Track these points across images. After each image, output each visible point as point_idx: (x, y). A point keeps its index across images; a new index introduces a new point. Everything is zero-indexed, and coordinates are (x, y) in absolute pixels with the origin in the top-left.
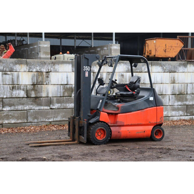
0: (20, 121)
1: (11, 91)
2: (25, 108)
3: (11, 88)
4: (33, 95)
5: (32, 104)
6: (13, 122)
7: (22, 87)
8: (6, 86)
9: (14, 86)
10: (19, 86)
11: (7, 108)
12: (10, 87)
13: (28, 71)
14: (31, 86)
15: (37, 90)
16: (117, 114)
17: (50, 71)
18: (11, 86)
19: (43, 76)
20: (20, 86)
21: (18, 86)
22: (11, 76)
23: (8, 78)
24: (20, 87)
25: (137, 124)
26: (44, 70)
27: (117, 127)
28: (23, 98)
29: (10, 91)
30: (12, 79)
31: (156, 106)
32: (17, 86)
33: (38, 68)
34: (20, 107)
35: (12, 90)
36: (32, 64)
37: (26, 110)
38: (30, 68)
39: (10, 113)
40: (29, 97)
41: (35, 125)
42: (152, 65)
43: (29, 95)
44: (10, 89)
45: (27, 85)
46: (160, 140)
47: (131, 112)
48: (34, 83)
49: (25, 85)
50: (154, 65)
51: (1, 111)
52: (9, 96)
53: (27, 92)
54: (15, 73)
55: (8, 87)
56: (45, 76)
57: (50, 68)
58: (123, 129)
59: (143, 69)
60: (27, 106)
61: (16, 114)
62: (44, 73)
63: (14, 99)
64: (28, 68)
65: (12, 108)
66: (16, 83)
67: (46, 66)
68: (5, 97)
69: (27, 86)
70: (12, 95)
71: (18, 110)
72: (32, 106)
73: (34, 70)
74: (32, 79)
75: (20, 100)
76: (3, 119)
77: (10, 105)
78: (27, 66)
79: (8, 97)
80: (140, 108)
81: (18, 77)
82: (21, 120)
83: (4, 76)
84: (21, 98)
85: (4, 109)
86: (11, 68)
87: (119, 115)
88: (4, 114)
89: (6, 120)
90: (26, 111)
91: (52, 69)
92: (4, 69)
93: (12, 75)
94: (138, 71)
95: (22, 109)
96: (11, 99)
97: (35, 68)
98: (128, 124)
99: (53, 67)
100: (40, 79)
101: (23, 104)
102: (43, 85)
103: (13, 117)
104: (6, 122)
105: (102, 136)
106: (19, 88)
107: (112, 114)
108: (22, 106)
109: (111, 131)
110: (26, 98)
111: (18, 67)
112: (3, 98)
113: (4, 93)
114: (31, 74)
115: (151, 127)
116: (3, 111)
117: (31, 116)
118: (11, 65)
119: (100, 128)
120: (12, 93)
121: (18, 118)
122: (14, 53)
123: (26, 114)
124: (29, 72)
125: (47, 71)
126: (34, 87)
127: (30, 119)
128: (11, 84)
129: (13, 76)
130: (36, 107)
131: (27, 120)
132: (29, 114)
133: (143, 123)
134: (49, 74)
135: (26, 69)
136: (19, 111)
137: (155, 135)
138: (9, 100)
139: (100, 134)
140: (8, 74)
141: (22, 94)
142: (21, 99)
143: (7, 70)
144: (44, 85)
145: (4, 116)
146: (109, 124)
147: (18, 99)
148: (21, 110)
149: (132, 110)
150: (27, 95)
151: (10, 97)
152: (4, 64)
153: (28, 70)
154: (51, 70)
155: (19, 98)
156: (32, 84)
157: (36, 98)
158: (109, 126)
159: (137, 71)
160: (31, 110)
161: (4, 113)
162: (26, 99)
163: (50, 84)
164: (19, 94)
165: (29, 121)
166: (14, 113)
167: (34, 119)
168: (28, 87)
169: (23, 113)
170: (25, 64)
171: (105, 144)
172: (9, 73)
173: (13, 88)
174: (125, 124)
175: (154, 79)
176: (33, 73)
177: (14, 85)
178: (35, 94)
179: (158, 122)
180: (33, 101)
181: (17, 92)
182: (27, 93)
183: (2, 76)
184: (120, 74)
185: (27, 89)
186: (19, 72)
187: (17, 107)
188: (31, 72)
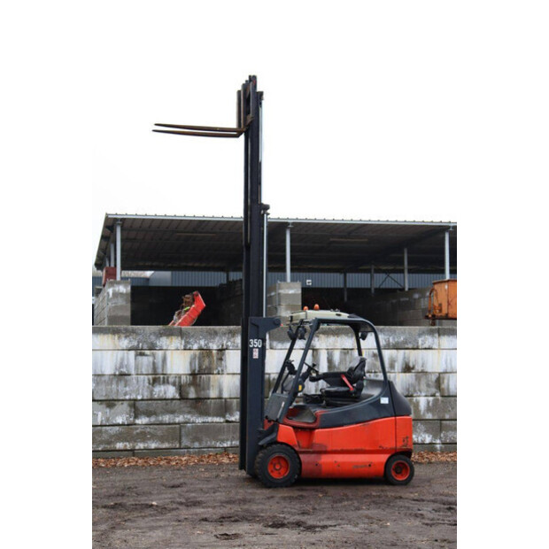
0: (166, 445)
1: (151, 386)
2: (177, 420)
3: (151, 381)
4: (192, 395)
5: (189, 413)
6: (153, 446)
7: (171, 380)
8: (142, 377)
9: (157, 378)
10: (166, 376)
11: (143, 420)
12: (149, 380)
13: (182, 348)
14: (188, 376)
15: (200, 385)
16: (314, 429)
17: (225, 347)
18: (151, 377)
19: (213, 357)
20: (168, 378)
21: (164, 378)
22: (151, 359)
23: (146, 361)
24: (168, 380)
25: (354, 448)
26: (214, 346)
27: (313, 456)
28: (173, 399)
29: (148, 387)
30: (154, 363)
31: (395, 416)
32: (162, 376)
33: (202, 343)
34: (166, 418)
35: (153, 385)
36: (191, 334)
37: (179, 424)
38: (187, 343)
39: (148, 430)
40: (184, 399)
41: (195, 453)
42: (439, 335)
43: (183, 394)
44: (149, 383)
45: (181, 375)
46: (406, 483)
47: (342, 426)
48: (194, 371)
49: (178, 374)
50: (444, 334)
51: (131, 425)
52: (146, 395)
53: (181, 388)
54: (160, 354)
55: (144, 380)
56: (215, 358)
57: (225, 342)
58: (326, 459)
59: (420, 343)
60: (181, 416)
61: (160, 431)
62: (214, 352)
63: (156, 402)
64: (183, 342)
65: (153, 419)
66: (160, 371)
67: (217, 338)
68: (139, 398)
69: (180, 378)
71: (164, 423)
72: (189, 416)
73: (196, 347)
74: (191, 364)
75: (167, 404)
76: (135, 441)
77: (149, 414)
78: (182, 338)
79: (145, 398)
80: (361, 420)
81: (164, 360)
82: (169, 443)
83: (140, 358)
84: (168, 399)
85: (138, 421)
86: (152, 343)
87: (317, 431)
88: (138, 431)
89: (140, 442)
90: (177, 426)
91: (229, 344)
92: (139, 345)
93: (154, 356)
94: (410, 346)
95: (172, 421)
96: (150, 402)
97: (196, 342)
98: (334, 448)
99: (232, 340)
100: (206, 362)
101: (172, 412)
102: (211, 376)
103: (153, 437)
104: (141, 446)
105: (282, 470)
106: (165, 382)
107: (303, 429)
108: (171, 415)
109: (300, 463)
110: (179, 399)
111: (164, 342)
112: (135, 400)
113: (138, 390)
114: (188, 354)
115: (384, 458)
116: (135, 424)
117: (187, 435)
118: (153, 337)
119: (277, 455)
120: (152, 392)
121: (162, 439)
122: (204, 310)
123: (178, 431)
124: (185, 349)
125: (220, 347)
126: (194, 379)
127: (185, 442)
128: (150, 372)
129: (155, 358)
130: (197, 417)
131: (180, 443)
132: (183, 433)
133: (367, 448)
134: (223, 354)
135: (179, 345)
136: (164, 426)
137: (393, 474)
138: (148, 405)
139: (278, 467)
140: (147, 355)
141: (171, 391)
142: (169, 401)
143: (145, 347)
144: (213, 374)
145: (137, 434)
146: (297, 449)
147: (164, 401)
148: (169, 424)
149: (345, 422)
150: (180, 394)
151: (149, 397)
152: (140, 337)
153: (184, 346)
154: (227, 346)
155: (165, 399)
156: (190, 372)
157: (198, 400)
158: (296, 452)
159: (406, 346)
160: (188, 425)
161: (137, 429)
162: (178, 402)
163: (225, 372)
164: (165, 393)
165: (183, 445)
166: (156, 429)
167: (193, 442)
168: (183, 378)
169: (169, 428)
170: (178, 336)
171: (286, 487)
172: (147, 352)
173: (154, 381)
174: (329, 448)
175: (446, 363)
176: (192, 351)
177: (156, 374)
178: (197, 392)
179: (398, 447)
180: (191, 406)
181: (162, 388)
182: (180, 390)
183: (135, 359)
184: (371, 353)
185: (180, 382)
186: (166, 350)
187: (160, 418)
188: (190, 349)
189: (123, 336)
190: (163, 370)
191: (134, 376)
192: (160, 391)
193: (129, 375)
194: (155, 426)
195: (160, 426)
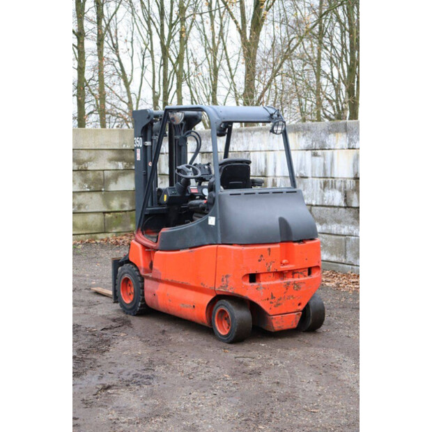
0: (334, 258)
1: (322, 191)
2: (343, 231)
4: (355, 203)
5: (353, 223)
7: (338, 184)
8: (316, 179)
9: (327, 182)
10: (334, 180)
12: (321, 184)
13: (347, 147)
14: (352, 180)
16: (155, 250)
18: (322, 180)
21: (332, 181)
22: (322, 160)
23: (318, 161)
24: (335, 184)
28: (339, 207)
29: (320, 192)
30: (324, 165)
32: (330, 180)
34: (334, 228)
35: (324, 190)
36: (355, 130)
37: (345, 236)
38: (351, 140)
39: (321, 239)
40: (348, 207)
43: (348, 201)
44: (321, 187)
45: (347, 178)
48: (357, 174)
49: (344, 178)
52: (319, 200)
54: (329, 154)
55: (317, 183)
60: (346, 227)
61: (329, 241)
63: (326, 208)
64: (348, 140)
65: (324, 228)
66: (329, 174)
68: (314, 203)
69: (345, 182)
70: (323, 200)
71: (332, 232)
72: (352, 228)
73: (358, 145)
74: (354, 166)
75: (334, 212)
77: (321, 221)
78: (347, 134)
79: (318, 204)
80: (189, 244)
81: (332, 161)
82: (337, 256)
83: (314, 158)
86: (323, 142)
90: (343, 238)
92: (312, 144)
93: (324, 156)
95: (338, 233)
96: (322, 208)
97: (358, 139)
101: (339, 222)
103: (324, 247)
106: (333, 187)
108: (339, 225)
110: (345, 207)
111: (332, 140)
112: (311, 205)
113: (313, 194)
114: (352, 154)
117: (351, 249)
118: (323, 135)
119: (126, 276)
120: (323, 196)
121: (331, 251)
123: (344, 244)
124: (349, 149)
126: (357, 183)
127: (350, 257)
128: (322, 176)
129: (325, 159)
131: (346, 258)
132: (348, 246)
133: (192, 284)
135: (344, 143)
136: (333, 237)
138: (320, 211)
140: (319, 156)
141: (338, 198)
142: (337, 209)
147: (333, 209)
148: (337, 235)
150: (345, 201)
151: (321, 204)
152: (313, 135)
153: (349, 144)
156: (353, 177)
160: (353, 238)
162: (343, 210)
164: (333, 199)
165: (348, 260)
166: (326, 239)
168: (348, 181)
169: (336, 240)
170: (342, 132)
172: (319, 152)
173: (325, 184)
174: (163, 277)
176: (355, 150)
177: (327, 178)
179: (217, 288)
181: (331, 193)
182: (346, 196)
183: (311, 160)
185: (345, 187)
186: (334, 149)
187: (330, 227)
188: (353, 149)
189: (301, 134)
190: (331, 173)
191: (310, 179)
192: (329, 196)
193: (307, 177)
194: (326, 236)
195: (330, 236)
